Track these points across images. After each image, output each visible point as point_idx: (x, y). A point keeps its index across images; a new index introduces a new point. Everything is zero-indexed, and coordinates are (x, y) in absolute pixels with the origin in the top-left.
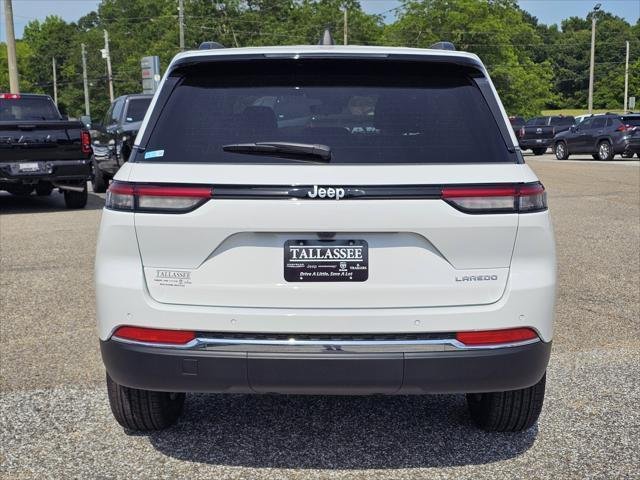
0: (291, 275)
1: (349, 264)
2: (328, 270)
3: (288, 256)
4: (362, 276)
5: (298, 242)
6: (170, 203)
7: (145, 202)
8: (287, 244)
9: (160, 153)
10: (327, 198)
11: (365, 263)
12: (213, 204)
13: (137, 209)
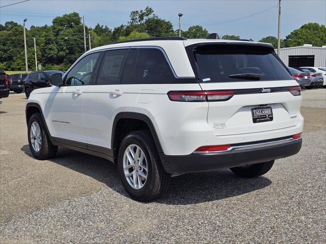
0: (255, 121)
1: (269, 115)
2: (264, 118)
3: (253, 114)
4: (271, 119)
5: (255, 109)
6: (218, 97)
7: (209, 98)
8: (252, 110)
9: (209, 79)
10: (266, 92)
11: (272, 115)
12: (235, 96)
13: (208, 101)
